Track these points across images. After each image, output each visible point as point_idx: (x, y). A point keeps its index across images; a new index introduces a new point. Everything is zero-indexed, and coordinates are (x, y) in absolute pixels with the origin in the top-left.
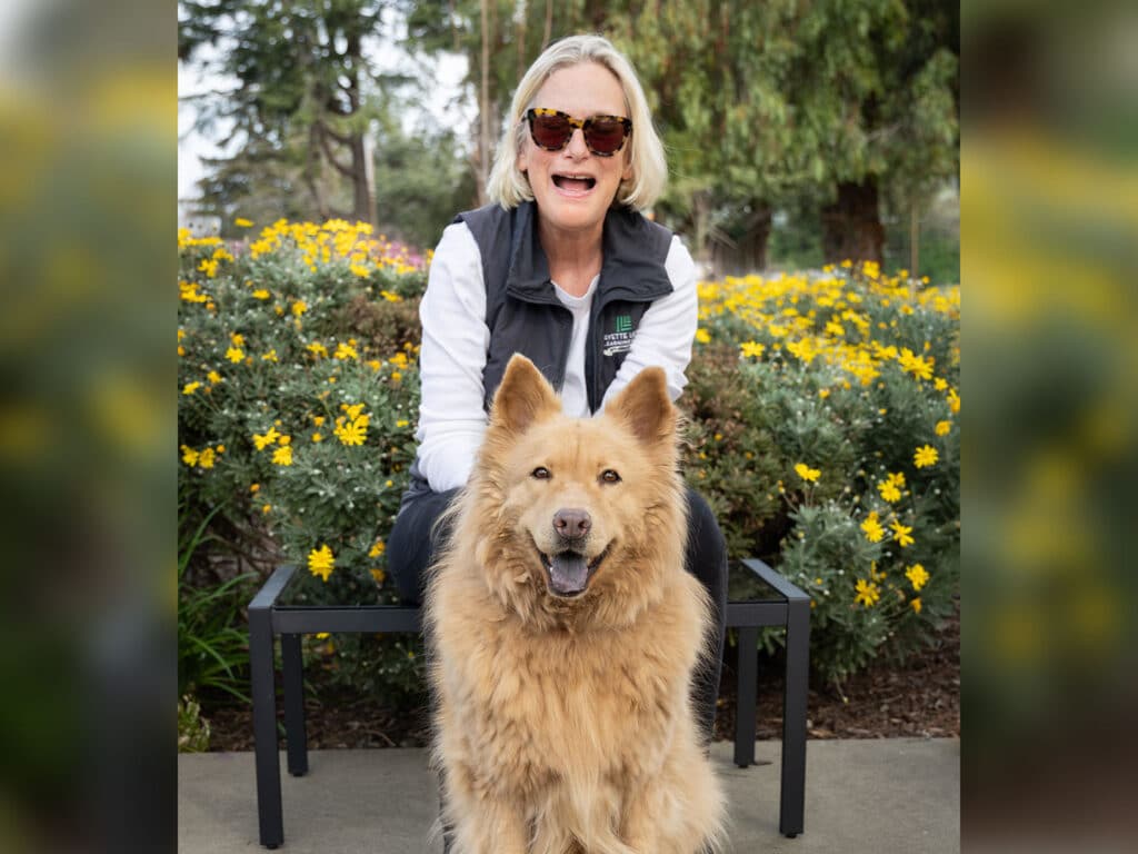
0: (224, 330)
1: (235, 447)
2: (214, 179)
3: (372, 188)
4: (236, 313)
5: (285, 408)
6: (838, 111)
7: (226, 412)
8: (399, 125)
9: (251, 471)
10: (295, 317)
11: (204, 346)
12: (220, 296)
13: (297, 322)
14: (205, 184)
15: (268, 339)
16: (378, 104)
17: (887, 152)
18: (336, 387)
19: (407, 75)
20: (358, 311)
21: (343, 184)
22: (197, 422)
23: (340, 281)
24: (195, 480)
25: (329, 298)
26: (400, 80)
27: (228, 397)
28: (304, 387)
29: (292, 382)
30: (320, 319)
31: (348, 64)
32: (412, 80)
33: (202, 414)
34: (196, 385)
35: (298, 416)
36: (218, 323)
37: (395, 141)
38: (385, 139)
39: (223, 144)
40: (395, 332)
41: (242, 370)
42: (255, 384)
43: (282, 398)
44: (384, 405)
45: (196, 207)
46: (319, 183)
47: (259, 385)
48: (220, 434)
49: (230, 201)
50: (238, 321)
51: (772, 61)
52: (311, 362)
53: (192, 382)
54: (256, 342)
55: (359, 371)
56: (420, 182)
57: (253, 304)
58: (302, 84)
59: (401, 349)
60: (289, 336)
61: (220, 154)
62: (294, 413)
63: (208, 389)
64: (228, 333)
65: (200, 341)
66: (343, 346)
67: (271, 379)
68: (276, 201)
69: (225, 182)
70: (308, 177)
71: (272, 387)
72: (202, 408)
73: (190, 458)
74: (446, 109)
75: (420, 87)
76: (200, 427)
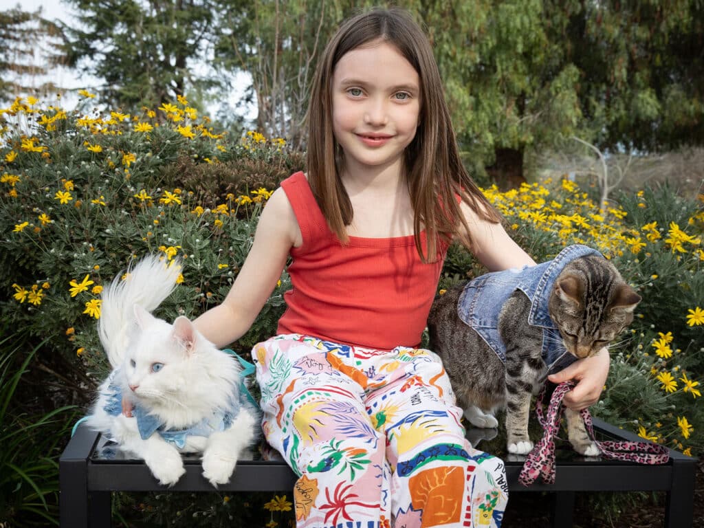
4: (71, 164)
5: (110, 250)
6: (501, 102)
7: (54, 251)
10: (124, 169)
11: (37, 191)
13: (127, 173)
15: (99, 187)
17: (534, 130)
18: (160, 231)
19: (214, 80)
22: (28, 261)
23: (169, 142)
24: (27, 317)
25: (157, 156)
26: (210, 83)
27: (56, 237)
28: (130, 230)
29: (118, 225)
30: (147, 173)
31: (177, 73)
32: (218, 84)
33: (32, 254)
34: (26, 225)
36: (53, 171)
40: (217, 187)
41: (74, 214)
42: (83, 226)
43: (108, 239)
44: (205, 248)
47: (87, 228)
48: (48, 272)
50: (70, 170)
52: (137, 209)
53: (23, 222)
54: (87, 190)
55: (182, 217)
57: (87, 157)
59: (223, 201)
60: (118, 185)
62: (120, 254)
63: (38, 230)
64: (60, 179)
65: (35, 187)
66: (168, 194)
67: (98, 223)
71: (100, 230)
72: (32, 248)
73: (20, 295)
74: (238, 105)
75: (223, 89)
76: (31, 267)
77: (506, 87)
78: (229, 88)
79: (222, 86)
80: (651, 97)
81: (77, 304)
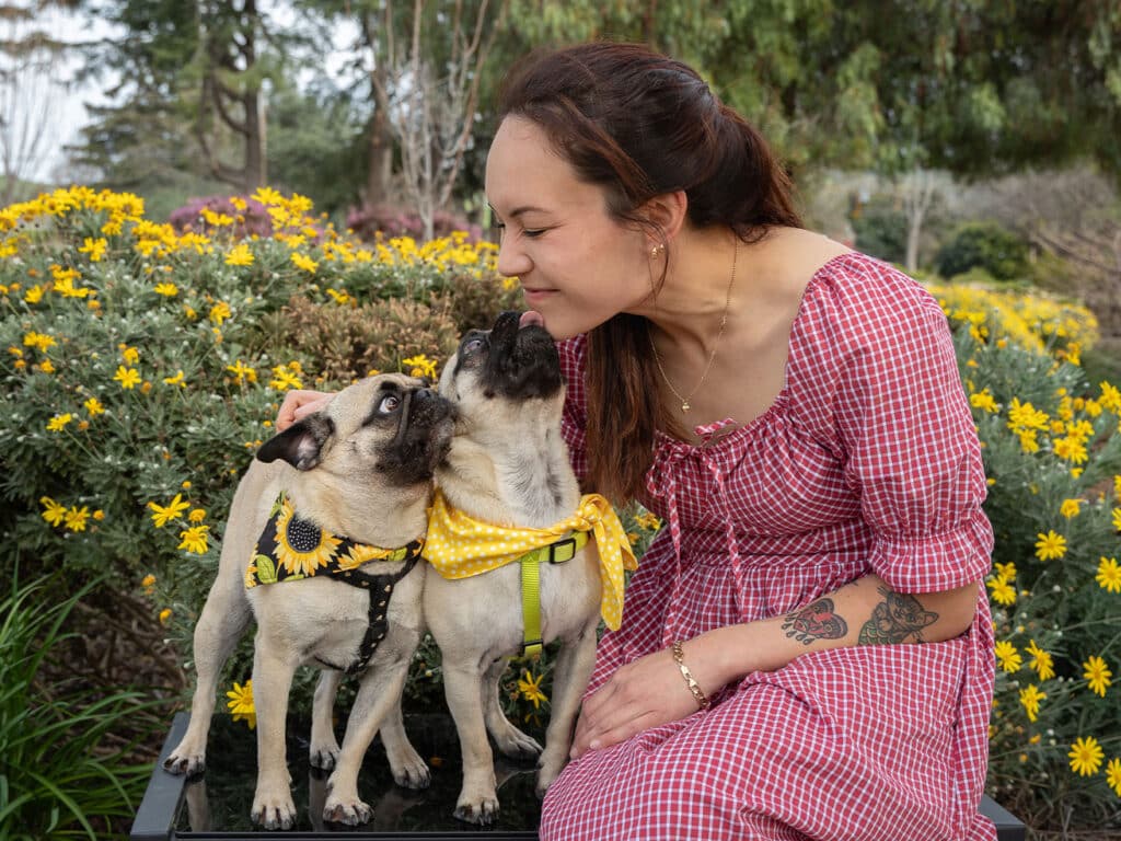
0: (112, 338)
1: (119, 507)
2: (101, 127)
3: (264, 146)
4: (130, 313)
5: (195, 457)
6: (760, 96)
7: (108, 459)
8: (294, 85)
9: (141, 542)
10: (212, 325)
11: (80, 359)
12: (106, 290)
13: (216, 331)
14: (90, 132)
15: (173, 352)
16: (272, 64)
17: (809, 143)
19: (304, 35)
20: (299, 317)
21: (234, 141)
22: (65, 465)
23: (276, 275)
25: (259, 297)
26: (299, 40)
27: (112, 435)
28: (223, 427)
29: (206, 419)
30: (245, 325)
31: (245, 22)
32: (310, 41)
33: (73, 457)
34: (67, 418)
35: (213, 469)
36: (104, 327)
37: (289, 100)
38: (278, 98)
39: (112, 93)
41: (138, 397)
42: (152, 418)
43: (191, 442)
45: (80, 155)
46: (209, 138)
47: (159, 422)
48: (98, 487)
49: (117, 151)
50: (131, 326)
51: (701, 39)
52: (234, 388)
53: (63, 412)
54: (156, 357)
56: (313, 142)
57: (154, 302)
58: (196, 38)
60: (203, 349)
61: (108, 102)
62: (209, 465)
63: (85, 423)
64: (116, 342)
65: (76, 351)
66: (280, 370)
67: (176, 413)
68: (164, 154)
69: (111, 132)
70: (198, 132)
71: (177, 424)
72: (73, 447)
73: (54, 514)
74: (341, 72)
75: (315, 49)
76: (69, 473)
77: (766, 74)
78: (326, 47)
79: (318, 48)
80: (990, 97)
81: (143, 537)
